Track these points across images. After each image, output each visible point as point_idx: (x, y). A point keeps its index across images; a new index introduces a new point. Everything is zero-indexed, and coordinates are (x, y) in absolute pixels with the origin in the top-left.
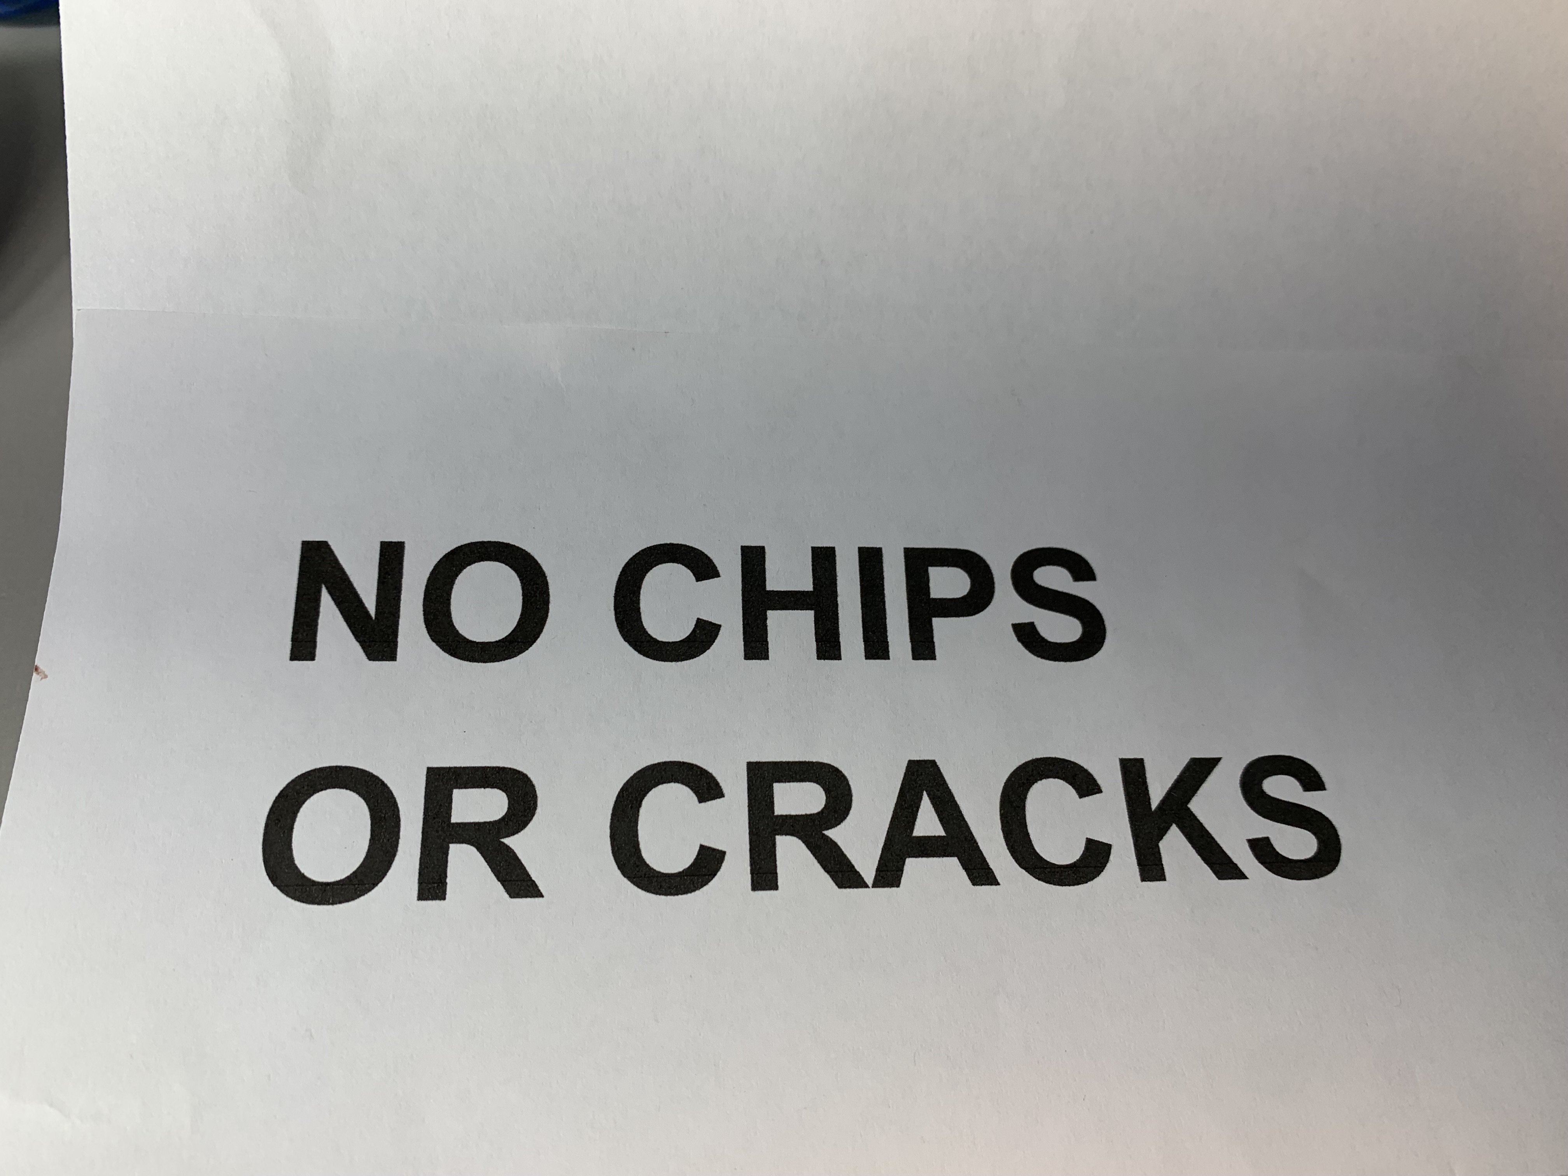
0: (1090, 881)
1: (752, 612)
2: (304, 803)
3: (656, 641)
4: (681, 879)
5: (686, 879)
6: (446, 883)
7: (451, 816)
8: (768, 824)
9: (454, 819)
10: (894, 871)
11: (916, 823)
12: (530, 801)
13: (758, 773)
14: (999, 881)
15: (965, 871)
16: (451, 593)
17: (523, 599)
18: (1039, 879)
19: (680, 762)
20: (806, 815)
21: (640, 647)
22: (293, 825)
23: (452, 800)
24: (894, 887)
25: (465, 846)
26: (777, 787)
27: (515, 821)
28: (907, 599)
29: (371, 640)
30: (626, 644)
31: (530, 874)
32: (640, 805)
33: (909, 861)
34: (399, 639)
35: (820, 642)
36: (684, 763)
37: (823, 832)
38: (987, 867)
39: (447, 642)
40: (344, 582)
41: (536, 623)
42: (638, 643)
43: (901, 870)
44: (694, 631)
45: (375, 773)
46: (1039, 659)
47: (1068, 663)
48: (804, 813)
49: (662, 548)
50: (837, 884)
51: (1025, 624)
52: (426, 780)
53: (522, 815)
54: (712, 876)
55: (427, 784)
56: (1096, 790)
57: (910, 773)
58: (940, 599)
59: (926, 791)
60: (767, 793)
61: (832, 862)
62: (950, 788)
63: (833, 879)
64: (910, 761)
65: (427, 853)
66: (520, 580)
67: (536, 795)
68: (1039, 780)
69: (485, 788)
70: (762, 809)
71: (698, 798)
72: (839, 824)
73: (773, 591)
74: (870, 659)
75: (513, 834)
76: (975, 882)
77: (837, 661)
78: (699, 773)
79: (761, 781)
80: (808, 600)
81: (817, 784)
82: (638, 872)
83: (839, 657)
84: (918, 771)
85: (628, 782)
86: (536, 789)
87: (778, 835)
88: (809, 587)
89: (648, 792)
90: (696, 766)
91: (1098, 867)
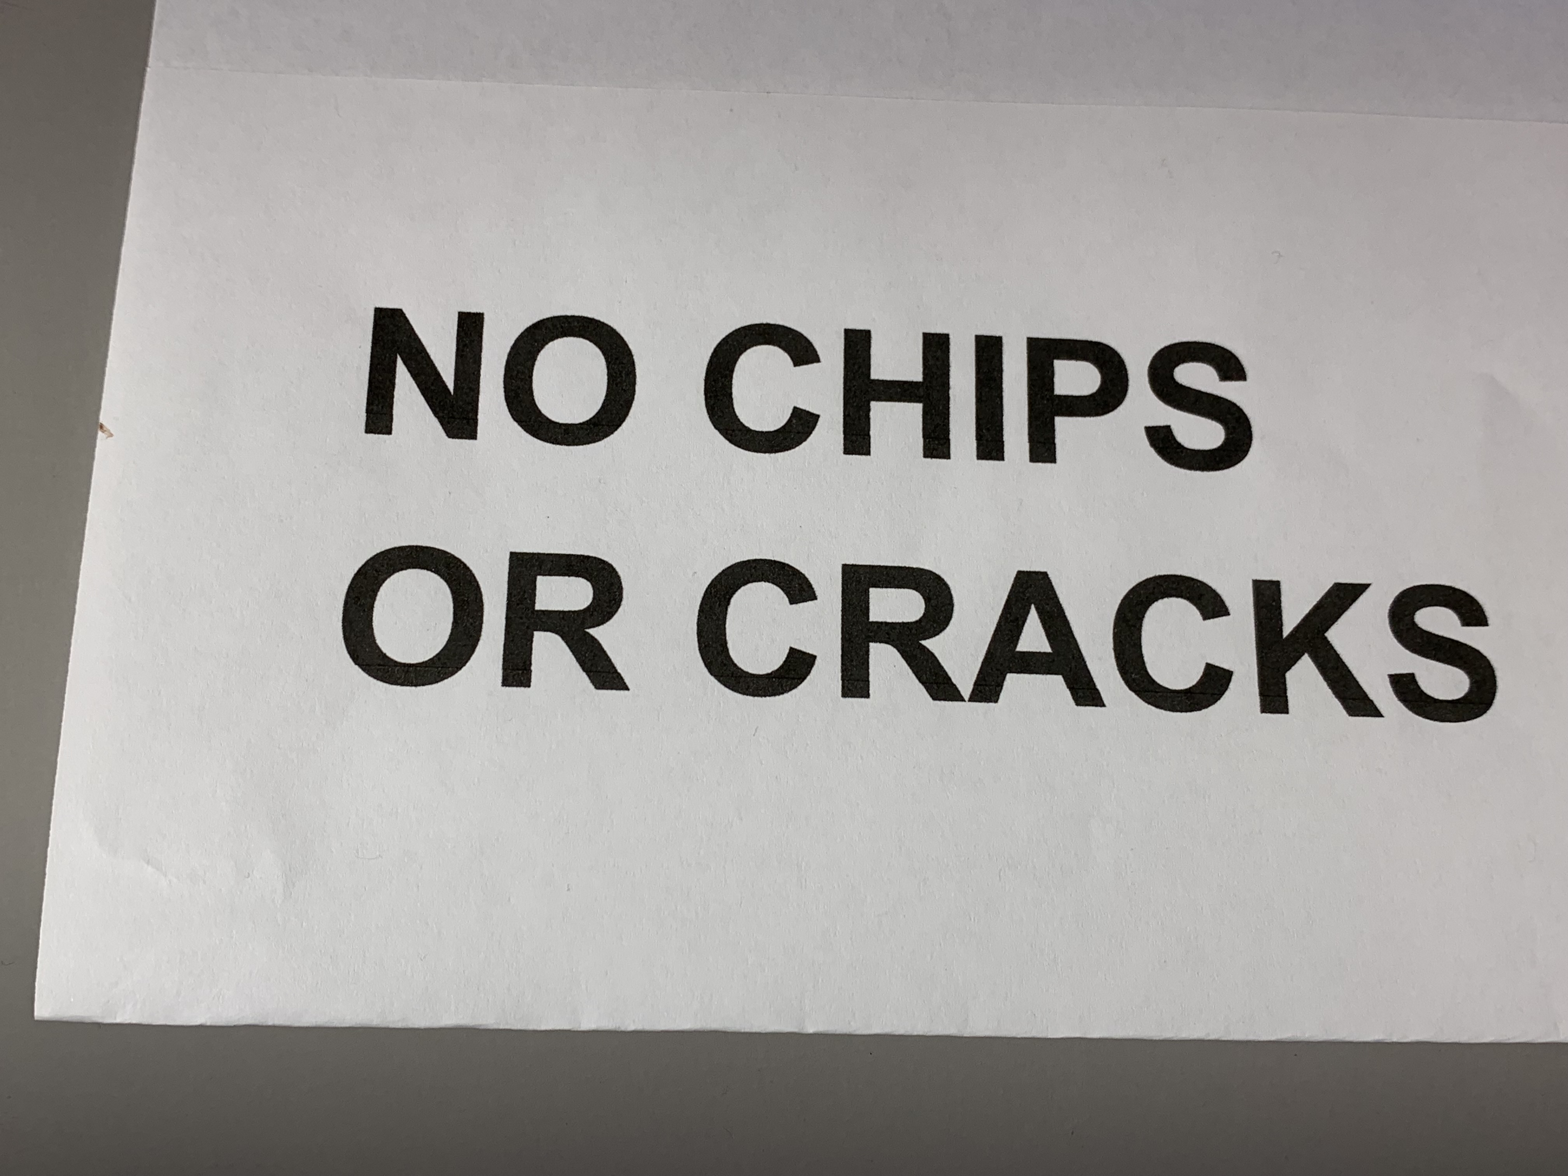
0: (1204, 708)
1: (854, 402)
2: (383, 582)
3: (748, 430)
4: (769, 680)
5: (775, 681)
6: (531, 671)
7: (535, 603)
8: (862, 630)
9: (538, 607)
10: (993, 685)
11: (1021, 638)
12: (616, 592)
13: (853, 577)
14: (1105, 702)
15: (1070, 690)
16: (533, 370)
17: (608, 379)
18: (1149, 703)
19: (771, 561)
20: (903, 623)
21: (731, 435)
22: (374, 603)
23: (535, 586)
24: (991, 702)
25: (549, 634)
26: (873, 591)
27: (600, 612)
28: (1028, 395)
29: (451, 415)
30: (717, 432)
31: (616, 665)
32: (728, 603)
33: (1010, 677)
34: (479, 417)
35: (927, 438)
36: (775, 562)
37: (920, 642)
38: (1093, 688)
39: (530, 421)
40: (421, 353)
41: (621, 405)
42: (729, 432)
43: (1000, 685)
44: (790, 420)
45: (457, 555)
46: (1173, 467)
47: (1206, 473)
48: (900, 621)
49: (757, 329)
50: (931, 696)
51: (1160, 427)
52: (510, 565)
53: (607, 606)
54: (801, 680)
55: (510, 569)
56: (1222, 613)
57: (1018, 584)
58: (1065, 396)
59: (1035, 605)
60: (862, 598)
61: (928, 673)
62: (1061, 602)
63: (927, 690)
64: (1019, 573)
65: (511, 639)
66: (605, 358)
67: (622, 587)
68: (1160, 599)
69: (569, 576)
70: (856, 615)
71: (789, 598)
72: (938, 634)
73: (878, 380)
74: (983, 459)
75: (598, 625)
76: (1079, 702)
77: (945, 461)
78: (791, 573)
79: (856, 585)
80: (916, 391)
81: (917, 591)
82: (725, 670)
83: (948, 456)
84: (1027, 582)
85: (716, 578)
86: (622, 581)
87: (872, 642)
88: (918, 377)
89: (736, 591)
90: (788, 565)
91: (1215, 694)
